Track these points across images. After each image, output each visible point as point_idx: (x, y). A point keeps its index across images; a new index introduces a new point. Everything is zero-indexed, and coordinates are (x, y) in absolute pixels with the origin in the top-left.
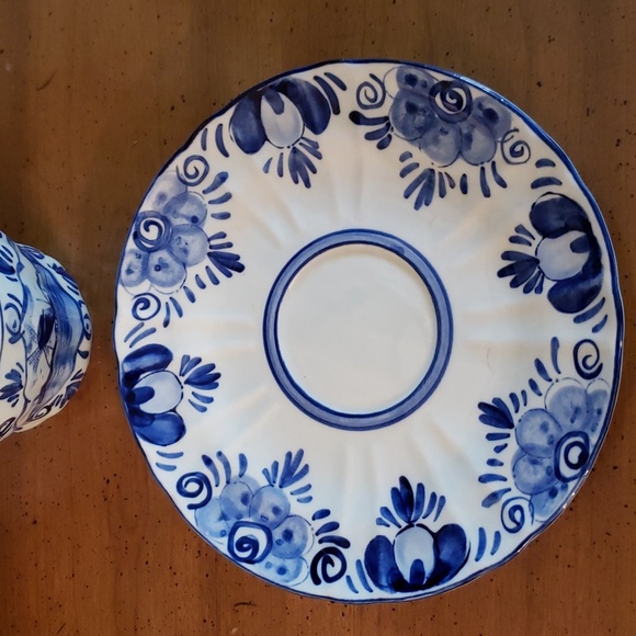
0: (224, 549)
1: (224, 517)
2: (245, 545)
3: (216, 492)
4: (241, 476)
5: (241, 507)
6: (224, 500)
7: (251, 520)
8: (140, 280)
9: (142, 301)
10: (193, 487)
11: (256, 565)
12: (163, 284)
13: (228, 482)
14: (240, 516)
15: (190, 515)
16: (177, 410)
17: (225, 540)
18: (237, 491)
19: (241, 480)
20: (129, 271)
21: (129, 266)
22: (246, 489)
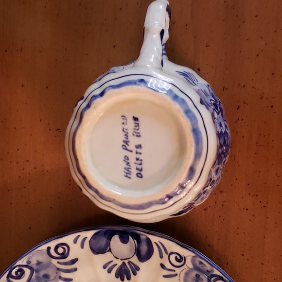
0: (19, 263)
1: (39, 263)
2: (19, 273)
3: (54, 262)
4: (60, 277)
5: (42, 273)
6: (49, 265)
7: (34, 277)
8: (194, 264)
9: (181, 259)
10: (60, 250)
11: (6, 279)
12: (187, 274)
13: (58, 269)
14: (37, 271)
15: (44, 247)
16: (109, 252)
17: (25, 263)
18: (51, 273)
19: (57, 277)
20: (201, 263)
21: (204, 265)
22: (52, 278)
